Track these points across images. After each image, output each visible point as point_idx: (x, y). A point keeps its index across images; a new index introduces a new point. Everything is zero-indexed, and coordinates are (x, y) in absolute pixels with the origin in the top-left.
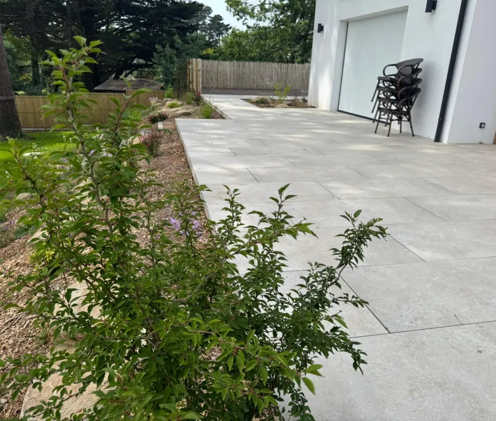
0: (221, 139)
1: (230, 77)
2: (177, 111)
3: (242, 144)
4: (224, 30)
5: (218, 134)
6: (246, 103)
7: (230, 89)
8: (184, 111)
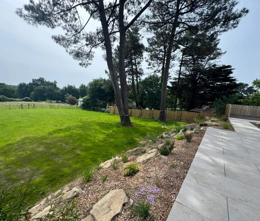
0: (222, 142)
1: (248, 112)
2: (213, 123)
3: (234, 148)
4: (254, 92)
5: (222, 139)
6: (252, 125)
7: (247, 116)
8: (216, 124)
